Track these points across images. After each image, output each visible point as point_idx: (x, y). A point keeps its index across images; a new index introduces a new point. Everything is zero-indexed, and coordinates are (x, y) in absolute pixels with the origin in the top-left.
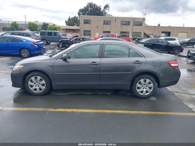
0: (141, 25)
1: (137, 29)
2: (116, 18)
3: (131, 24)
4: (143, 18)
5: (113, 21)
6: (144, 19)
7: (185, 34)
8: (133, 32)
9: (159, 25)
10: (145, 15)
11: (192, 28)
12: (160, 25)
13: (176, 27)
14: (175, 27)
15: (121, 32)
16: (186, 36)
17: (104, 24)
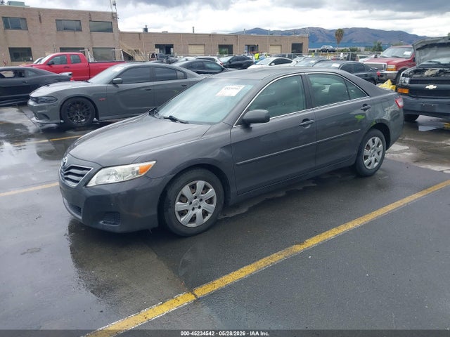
0: (110, 30)
1: (103, 40)
2: (39, 10)
3: (86, 27)
4: (112, 13)
5: (32, 19)
6: (114, 16)
7: (201, 49)
8: (93, 48)
9: (146, 30)
10: (115, 4)
11: (210, 35)
12: (149, 31)
13: (183, 34)
14: (180, 34)
15: (62, 49)
16: (203, 51)
17: (7, 27)
